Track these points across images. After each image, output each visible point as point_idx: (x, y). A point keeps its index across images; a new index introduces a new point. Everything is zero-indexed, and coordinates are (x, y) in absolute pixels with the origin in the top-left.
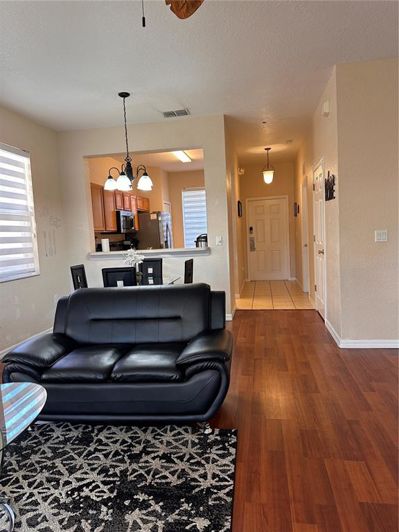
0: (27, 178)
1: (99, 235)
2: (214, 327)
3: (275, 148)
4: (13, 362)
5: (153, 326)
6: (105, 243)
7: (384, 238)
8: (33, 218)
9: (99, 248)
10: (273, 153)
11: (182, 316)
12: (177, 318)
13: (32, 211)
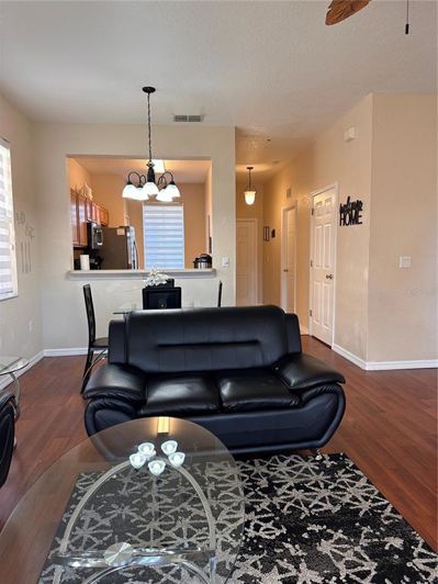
0: (5, 173)
1: (78, 250)
2: (291, 351)
3: (258, 168)
4: (103, 397)
5: (229, 350)
6: (85, 260)
7: (408, 264)
8: (11, 226)
9: (77, 266)
10: (257, 173)
11: (260, 339)
12: (255, 343)
13: (11, 216)
